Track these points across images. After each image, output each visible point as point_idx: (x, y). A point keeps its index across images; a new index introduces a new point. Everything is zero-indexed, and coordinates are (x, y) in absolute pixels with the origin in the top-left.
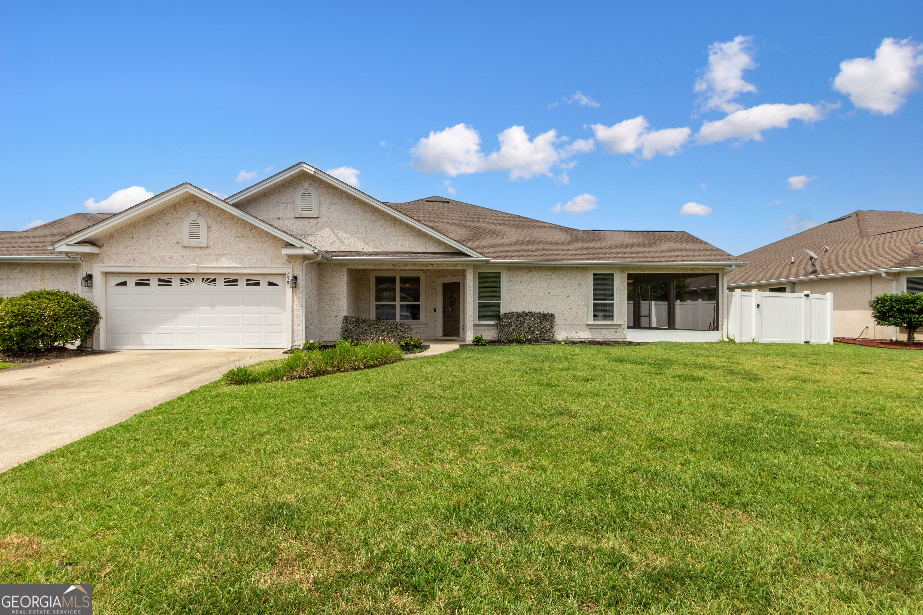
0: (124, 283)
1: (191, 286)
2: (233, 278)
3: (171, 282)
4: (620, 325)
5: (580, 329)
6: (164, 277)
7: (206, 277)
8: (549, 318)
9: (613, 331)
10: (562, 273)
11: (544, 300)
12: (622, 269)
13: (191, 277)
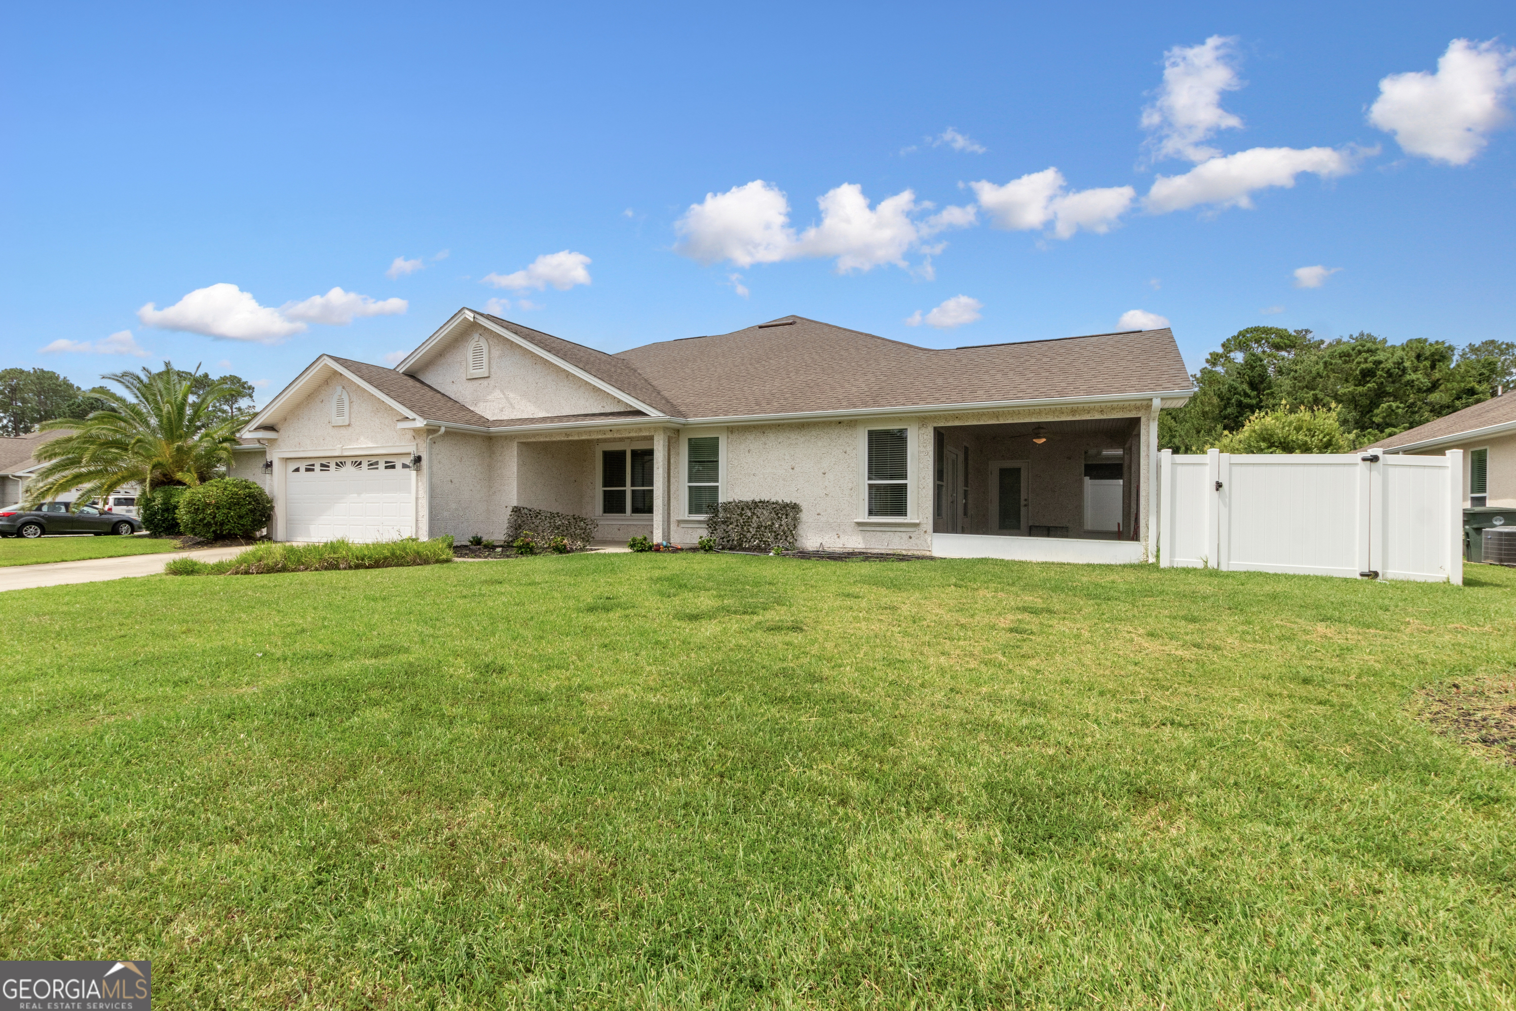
0: (297, 470)
1: (343, 470)
2: (374, 460)
3: (328, 467)
4: (916, 525)
5: (844, 532)
6: (324, 462)
7: (354, 460)
8: (790, 510)
9: (905, 536)
10: (814, 433)
11: (784, 480)
12: (922, 419)
13: (342, 460)
